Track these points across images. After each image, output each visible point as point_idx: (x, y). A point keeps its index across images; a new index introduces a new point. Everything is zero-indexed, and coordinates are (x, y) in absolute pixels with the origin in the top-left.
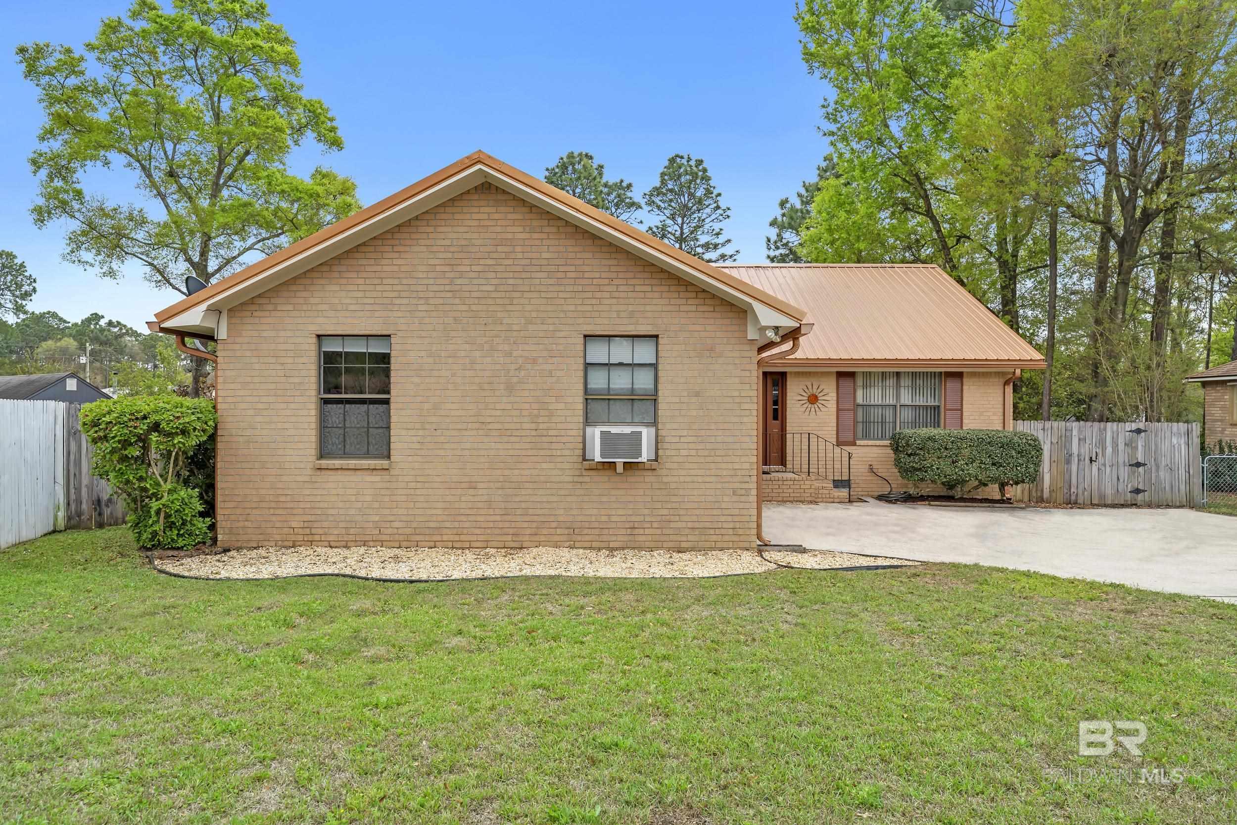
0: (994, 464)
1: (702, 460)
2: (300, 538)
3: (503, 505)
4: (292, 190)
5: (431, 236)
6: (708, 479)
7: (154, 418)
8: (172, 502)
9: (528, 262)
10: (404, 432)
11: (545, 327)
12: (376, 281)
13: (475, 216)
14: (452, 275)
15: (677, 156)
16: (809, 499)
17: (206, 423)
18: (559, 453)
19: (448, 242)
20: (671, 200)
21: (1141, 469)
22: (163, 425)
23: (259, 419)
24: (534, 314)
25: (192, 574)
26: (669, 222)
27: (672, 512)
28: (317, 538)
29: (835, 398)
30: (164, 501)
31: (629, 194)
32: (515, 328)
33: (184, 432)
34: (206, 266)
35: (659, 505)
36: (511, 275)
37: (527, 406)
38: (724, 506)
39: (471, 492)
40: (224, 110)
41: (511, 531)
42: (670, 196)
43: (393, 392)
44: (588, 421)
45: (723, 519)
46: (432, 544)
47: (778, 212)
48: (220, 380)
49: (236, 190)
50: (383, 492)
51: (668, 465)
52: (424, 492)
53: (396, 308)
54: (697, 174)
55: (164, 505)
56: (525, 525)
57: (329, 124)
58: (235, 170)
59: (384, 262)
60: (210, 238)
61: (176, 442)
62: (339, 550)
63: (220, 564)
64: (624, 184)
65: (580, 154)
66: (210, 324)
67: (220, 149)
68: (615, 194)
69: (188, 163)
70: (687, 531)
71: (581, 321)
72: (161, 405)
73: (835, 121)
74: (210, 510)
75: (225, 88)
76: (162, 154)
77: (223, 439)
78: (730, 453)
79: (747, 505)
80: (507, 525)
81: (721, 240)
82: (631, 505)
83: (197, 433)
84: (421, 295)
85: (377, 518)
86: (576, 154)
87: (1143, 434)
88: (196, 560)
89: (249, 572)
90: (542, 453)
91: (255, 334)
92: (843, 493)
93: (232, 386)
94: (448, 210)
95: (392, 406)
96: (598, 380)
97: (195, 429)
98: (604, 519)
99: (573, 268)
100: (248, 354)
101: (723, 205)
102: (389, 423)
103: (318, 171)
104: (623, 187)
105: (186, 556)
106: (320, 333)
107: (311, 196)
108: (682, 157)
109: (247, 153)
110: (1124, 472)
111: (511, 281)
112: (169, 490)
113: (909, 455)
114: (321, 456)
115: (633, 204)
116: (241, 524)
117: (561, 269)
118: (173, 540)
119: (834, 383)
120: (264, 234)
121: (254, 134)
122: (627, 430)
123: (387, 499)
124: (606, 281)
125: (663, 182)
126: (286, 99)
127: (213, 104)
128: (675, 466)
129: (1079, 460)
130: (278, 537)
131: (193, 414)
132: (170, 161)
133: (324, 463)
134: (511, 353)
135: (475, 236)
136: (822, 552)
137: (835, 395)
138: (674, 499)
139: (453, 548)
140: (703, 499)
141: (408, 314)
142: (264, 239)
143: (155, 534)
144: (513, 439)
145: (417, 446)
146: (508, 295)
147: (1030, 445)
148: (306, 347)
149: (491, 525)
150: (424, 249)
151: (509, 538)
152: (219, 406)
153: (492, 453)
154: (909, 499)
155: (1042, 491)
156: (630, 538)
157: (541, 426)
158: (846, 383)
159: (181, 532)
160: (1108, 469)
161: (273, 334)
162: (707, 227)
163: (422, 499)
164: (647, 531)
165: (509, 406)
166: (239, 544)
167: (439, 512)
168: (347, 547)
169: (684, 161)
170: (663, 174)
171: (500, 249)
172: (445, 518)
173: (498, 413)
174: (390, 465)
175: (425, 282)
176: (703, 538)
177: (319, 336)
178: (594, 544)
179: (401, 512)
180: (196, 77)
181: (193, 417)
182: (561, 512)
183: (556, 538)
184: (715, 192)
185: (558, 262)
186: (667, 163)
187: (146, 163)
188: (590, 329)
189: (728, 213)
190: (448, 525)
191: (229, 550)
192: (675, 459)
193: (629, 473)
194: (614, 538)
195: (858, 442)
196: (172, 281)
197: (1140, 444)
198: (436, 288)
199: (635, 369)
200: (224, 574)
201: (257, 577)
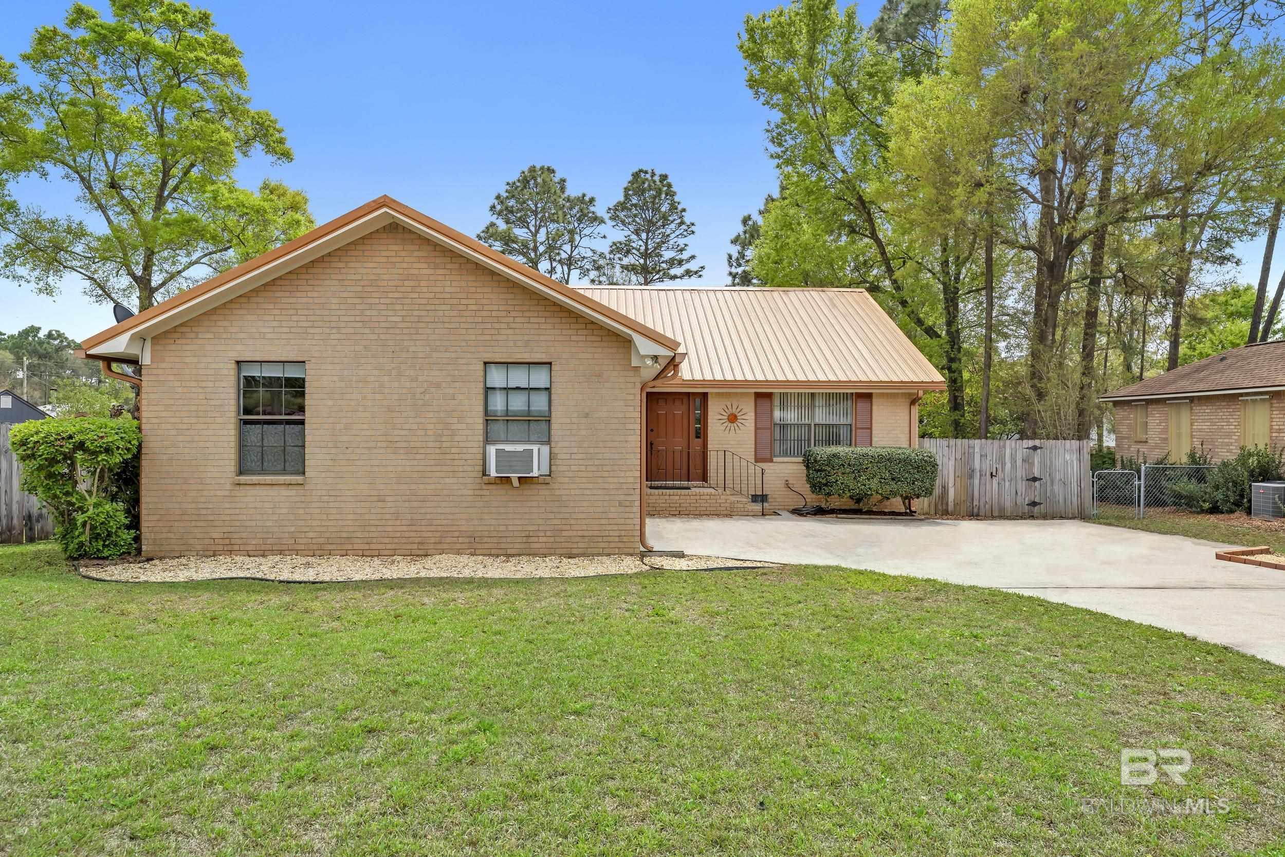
0: (893, 479)
1: (590, 475)
2: (221, 548)
3: (409, 517)
4: (239, 206)
5: (343, 271)
6: (595, 492)
7: (78, 438)
8: (98, 515)
9: (432, 295)
10: (317, 450)
11: (448, 355)
12: (292, 312)
13: (384, 253)
14: (362, 307)
15: (641, 171)
16: (725, 512)
17: (130, 442)
18: (461, 469)
19: (358, 277)
20: (635, 216)
21: (1037, 484)
22: (88, 444)
23: (181, 438)
24: (438, 343)
25: (113, 578)
26: (634, 237)
27: (564, 522)
28: (236, 547)
29: (753, 417)
30: (89, 513)
31: (592, 209)
32: (420, 355)
33: (108, 451)
34: (149, 281)
35: (552, 516)
36: (417, 307)
37: (431, 426)
38: (611, 516)
39: (380, 504)
40: (168, 121)
41: (417, 540)
42: (634, 211)
43: (307, 414)
44: (488, 440)
45: (609, 527)
46: (344, 552)
47: (740, 229)
48: (144, 402)
49: (181, 203)
50: (299, 505)
51: (560, 480)
52: (337, 505)
53: (310, 336)
54: (660, 189)
55: (89, 518)
56: (430, 534)
57: (277, 135)
58: (180, 183)
59: (298, 294)
60: (153, 253)
61: (99, 459)
62: (256, 559)
63: (141, 571)
64: (587, 199)
65: (542, 168)
66: (134, 351)
67: (164, 161)
68: (577, 208)
69: (130, 174)
70: (577, 539)
71: (481, 349)
72: (86, 426)
73: (780, 145)
74: (135, 523)
75: (168, 100)
76: (103, 164)
77: (147, 457)
78: (616, 468)
79: (631, 516)
80: (413, 534)
81: (685, 255)
82: (527, 516)
83: (120, 451)
84: (333, 325)
85: (293, 529)
86: (538, 167)
87: (1039, 451)
88: (120, 567)
89: (168, 577)
90: (445, 468)
91: (177, 360)
92: (757, 507)
93: (156, 408)
94: (359, 247)
95: (307, 426)
96: (498, 403)
97: (118, 448)
98: (502, 528)
99: (473, 302)
100: (171, 378)
101: (687, 220)
102: (304, 442)
103: (265, 186)
104: (584, 202)
105: (109, 565)
106: (239, 359)
107: (258, 211)
108: (646, 172)
109: (192, 165)
110: (1022, 486)
111: (416, 313)
112: (95, 503)
113: (817, 471)
114: (241, 473)
115: (595, 219)
116: (164, 536)
117: (463, 302)
118: (98, 550)
119: (753, 404)
120: (211, 248)
121: (199, 148)
122: (520, 448)
123: (301, 511)
124: (504, 314)
125: (627, 196)
126: (233, 111)
127: (156, 114)
128: (566, 480)
129: (981, 475)
130: (199, 547)
131: (117, 433)
132: (111, 172)
133: (243, 479)
134: (417, 378)
135: (385, 271)
136: (700, 557)
137: (753, 414)
138: (563, 510)
139: (363, 556)
140: (591, 510)
141: (321, 342)
142: (211, 253)
143: (81, 545)
144: (418, 456)
145: (330, 463)
146: (414, 325)
147: (926, 461)
148: (225, 372)
149: (399, 534)
150: (336, 283)
151: (415, 546)
152: (143, 427)
153: (400, 469)
154: (820, 512)
155: (947, 504)
156: (526, 546)
157: (445, 445)
158: (765, 403)
159: (107, 543)
160: (1007, 484)
161: (195, 360)
162: (671, 242)
163: (334, 511)
164: (541, 539)
165: (415, 427)
166: (162, 554)
167: (349, 523)
168: (263, 556)
169: (648, 176)
170: (626, 190)
171: (406, 283)
172: (356, 529)
173: (404, 433)
174: (304, 480)
175: (339, 313)
176: (592, 545)
177: (238, 362)
178: (493, 552)
179: (315, 523)
180: (138, 86)
181: (116, 437)
182: (463, 522)
183: (458, 546)
184: (680, 207)
185: (460, 296)
186: (630, 178)
187: (86, 175)
188: (489, 357)
189: (693, 228)
190: (359, 535)
191: (152, 559)
192: (567, 474)
193: (526, 486)
194: (511, 546)
195: (775, 459)
196: (113, 295)
197: (1037, 460)
198: (346, 319)
199: (531, 392)
200: (143, 578)
201: (174, 580)
